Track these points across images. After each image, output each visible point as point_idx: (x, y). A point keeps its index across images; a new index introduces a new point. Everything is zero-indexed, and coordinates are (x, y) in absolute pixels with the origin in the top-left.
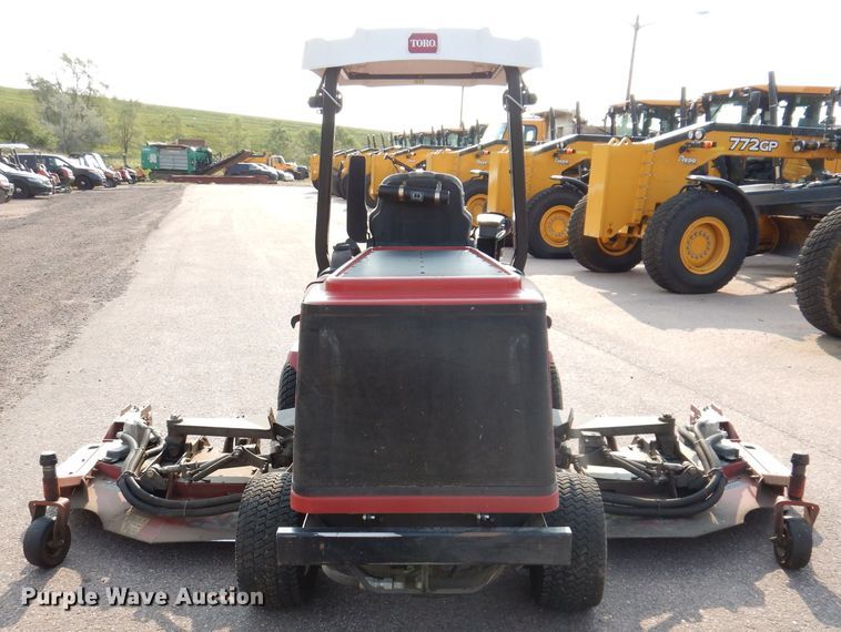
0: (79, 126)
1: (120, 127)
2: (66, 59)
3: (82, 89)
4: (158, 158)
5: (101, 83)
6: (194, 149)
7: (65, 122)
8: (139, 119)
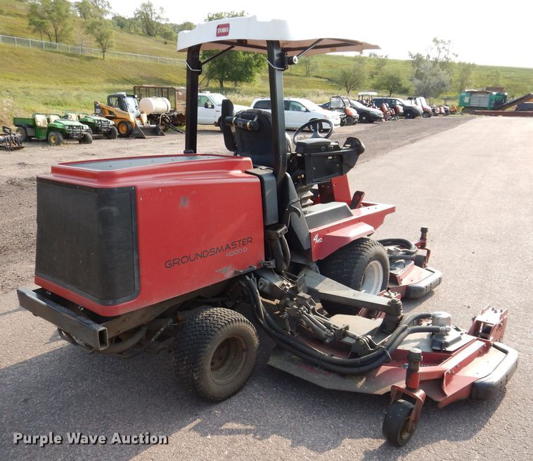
0: (434, 80)
1: (459, 81)
2: (435, 40)
3: (441, 58)
4: (470, 100)
5: (454, 54)
6: (494, 93)
7: (426, 78)
8: (473, 74)
